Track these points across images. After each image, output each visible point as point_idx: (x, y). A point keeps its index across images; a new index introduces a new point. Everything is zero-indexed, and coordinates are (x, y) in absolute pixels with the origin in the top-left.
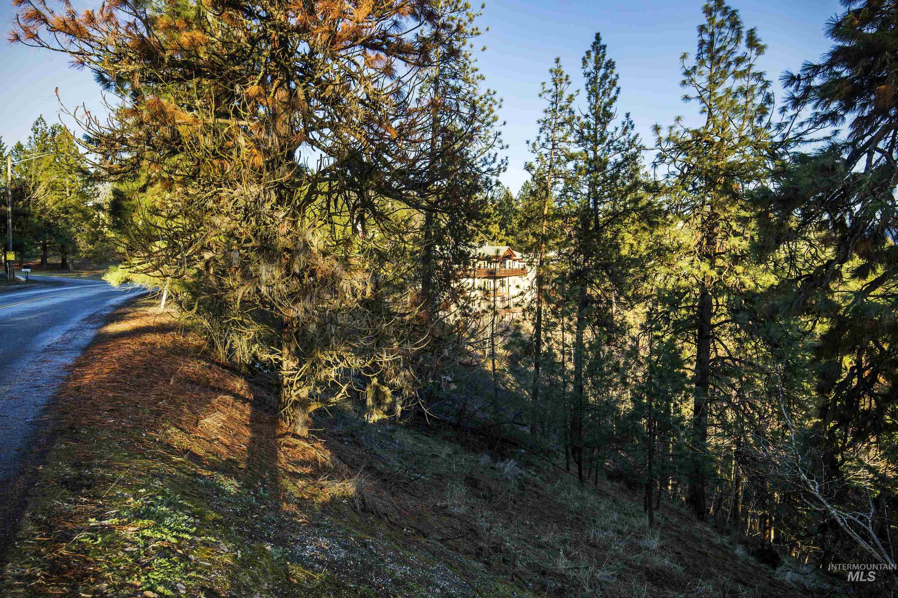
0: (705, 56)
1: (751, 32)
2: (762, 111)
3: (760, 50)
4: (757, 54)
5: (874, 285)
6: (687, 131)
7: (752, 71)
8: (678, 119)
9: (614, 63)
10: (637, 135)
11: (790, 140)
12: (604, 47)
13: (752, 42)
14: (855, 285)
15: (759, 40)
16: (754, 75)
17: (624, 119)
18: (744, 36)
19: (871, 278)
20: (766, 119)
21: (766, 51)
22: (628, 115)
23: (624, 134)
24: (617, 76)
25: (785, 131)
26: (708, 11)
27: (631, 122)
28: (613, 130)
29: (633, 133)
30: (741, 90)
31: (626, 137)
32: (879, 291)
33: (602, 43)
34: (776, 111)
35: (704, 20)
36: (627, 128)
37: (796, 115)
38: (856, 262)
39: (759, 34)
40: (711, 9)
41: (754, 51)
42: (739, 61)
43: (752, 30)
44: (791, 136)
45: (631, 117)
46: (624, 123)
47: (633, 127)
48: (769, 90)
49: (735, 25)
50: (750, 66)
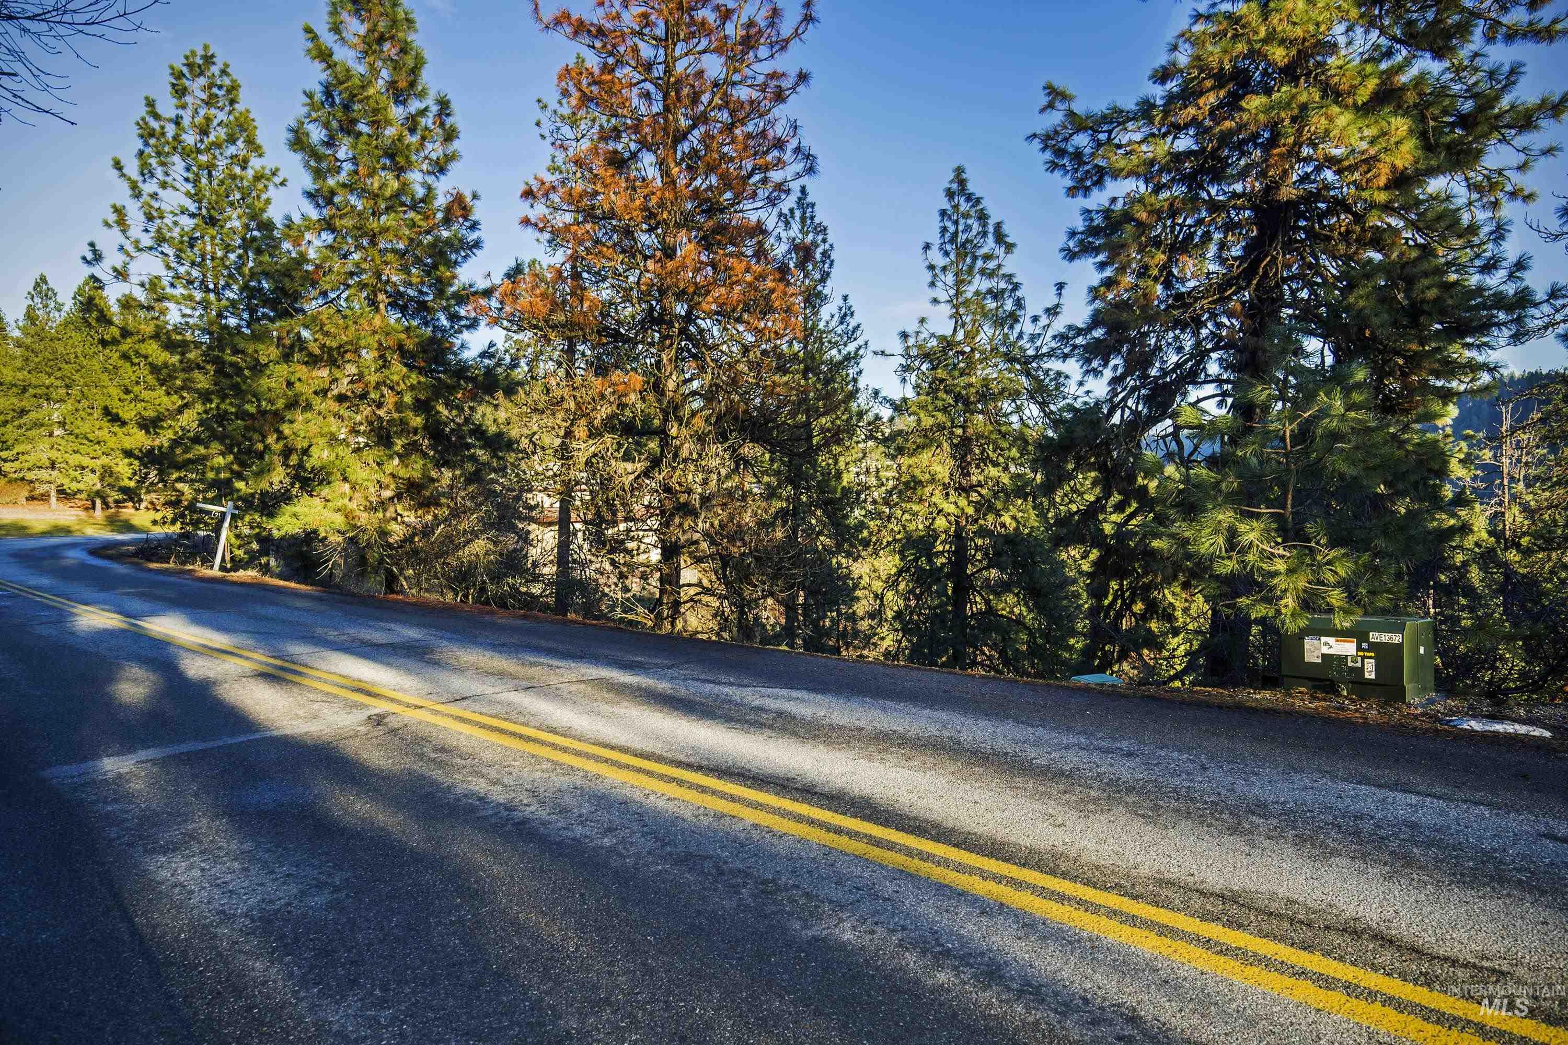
0: (948, 247)
1: (998, 225)
2: (1014, 318)
3: (1010, 247)
4: (1007, 253)
5: (1132, 516)
6: (933, 335)
7: (1001, 272)
8: (922, 321)
9: (825, 228)
10: (858, 326)
11: (1043, 355)
12: (813, 205)
13: (1000, 238)
14: (1116, 518)
15: (1007, 236)
16: (1004, 276)
17: (841, 302)
18: (991, 229)
19: (1129, 511)
20: (1017, 328)
21: (1014, 250)
22: (845, 298)
23: (841, 323)
24: (831, 246)
25: (1039, 344)
26: (950, 194)
27: (850, 308)
28: (829, 318)
29: (853, 323)
30: (990, 291)
31: (843, 327)
32: (1134, 522)
33: (809, 199)
34: (1028, 320)
35: (946, 205)
36: (845, 315)
37: (1049, 326)
38: (1116, 498)
39: (1006, 229)
40: (954, 193)
41: (1003, 249)
42: (987, 257)
43: (999, 223)
44: (1045, 350)
45: (850, 301)
46: (840, 309)
47: (852, 314)
48: (1019, 293)
49: (983, 217)
50: (999, 266)
